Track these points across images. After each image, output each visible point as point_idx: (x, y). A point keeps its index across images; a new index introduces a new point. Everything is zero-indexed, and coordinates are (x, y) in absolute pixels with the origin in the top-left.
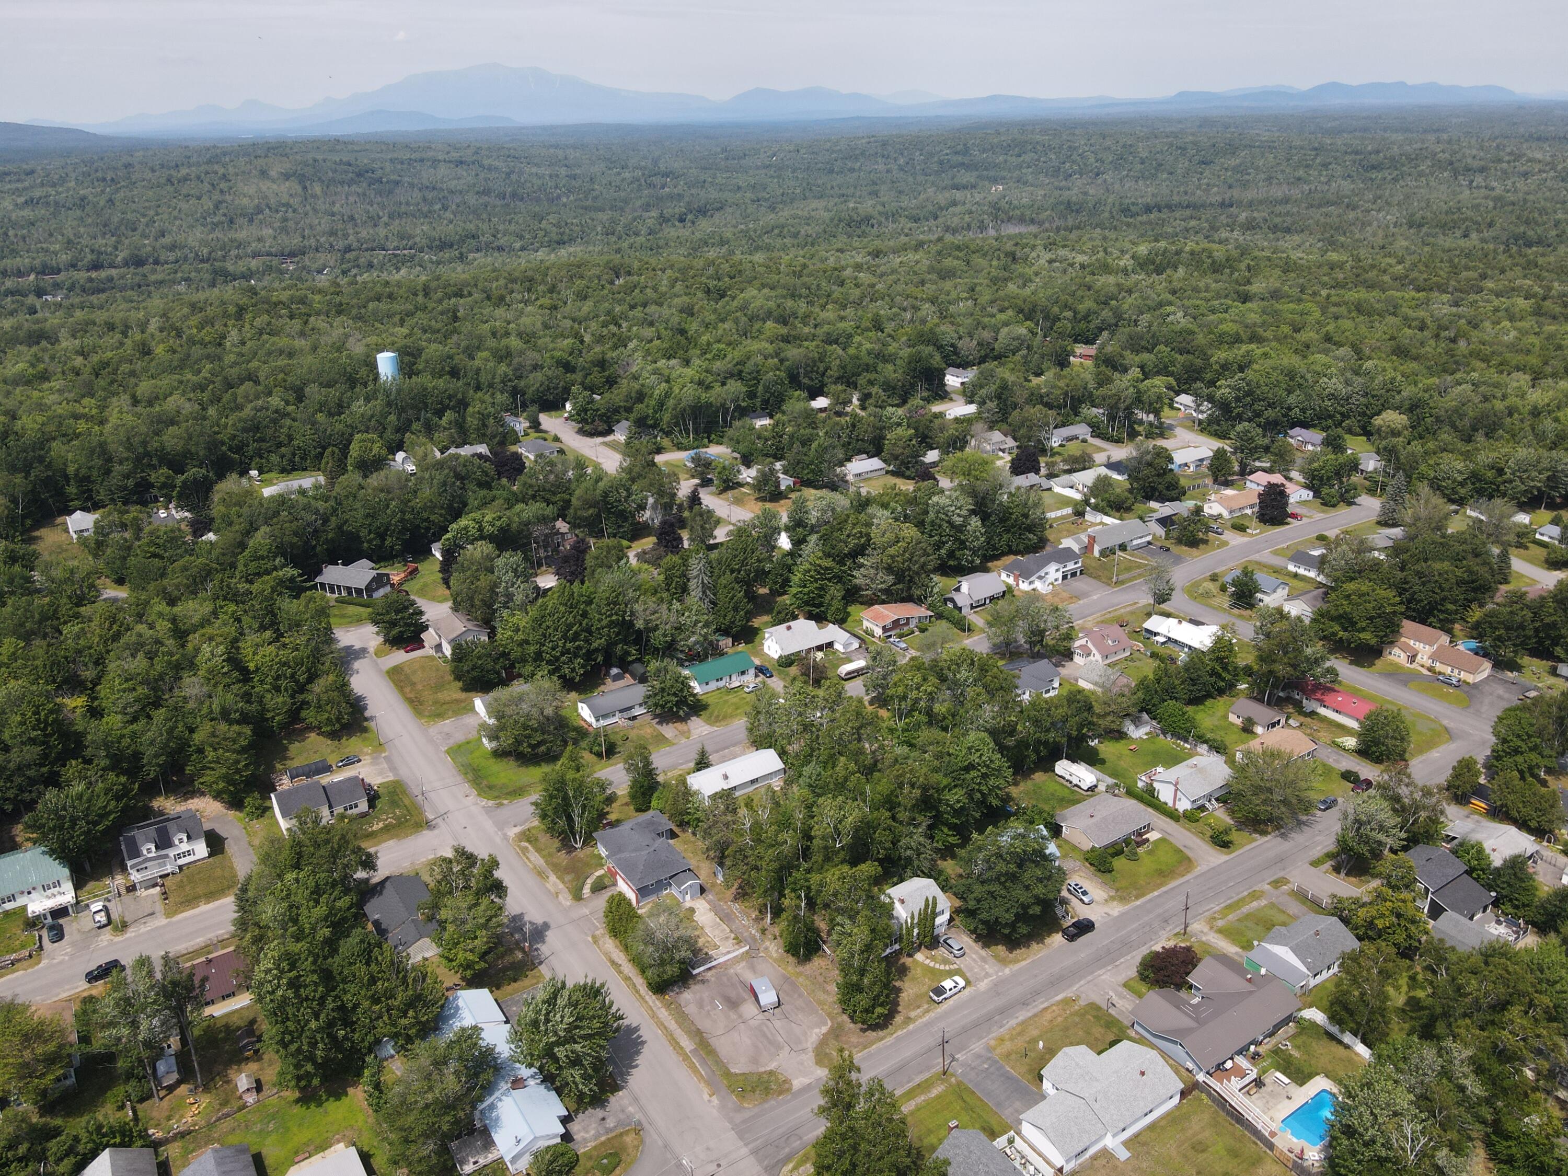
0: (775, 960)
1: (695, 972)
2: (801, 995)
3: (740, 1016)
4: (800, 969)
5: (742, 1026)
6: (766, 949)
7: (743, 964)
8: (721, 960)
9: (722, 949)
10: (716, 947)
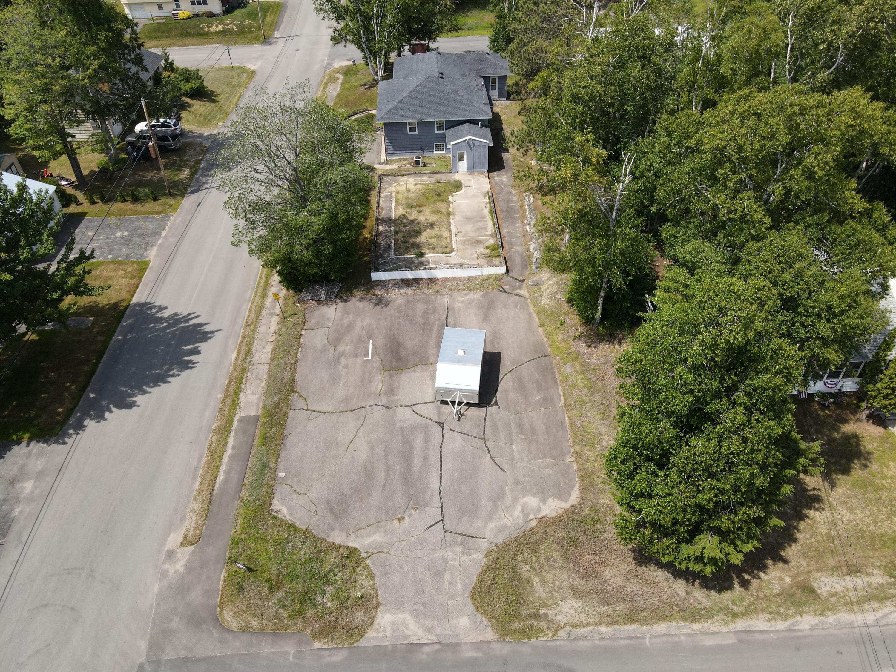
0: (541, 312)
1: (375, 276)
2: (547, 402)
3: (391, 391)
4: (581, 346)
5: (378, 413)
6: (537, 284)
7: (476, 296)
8: (439, 274)
9: (453, 258)
10: (448, 250)
